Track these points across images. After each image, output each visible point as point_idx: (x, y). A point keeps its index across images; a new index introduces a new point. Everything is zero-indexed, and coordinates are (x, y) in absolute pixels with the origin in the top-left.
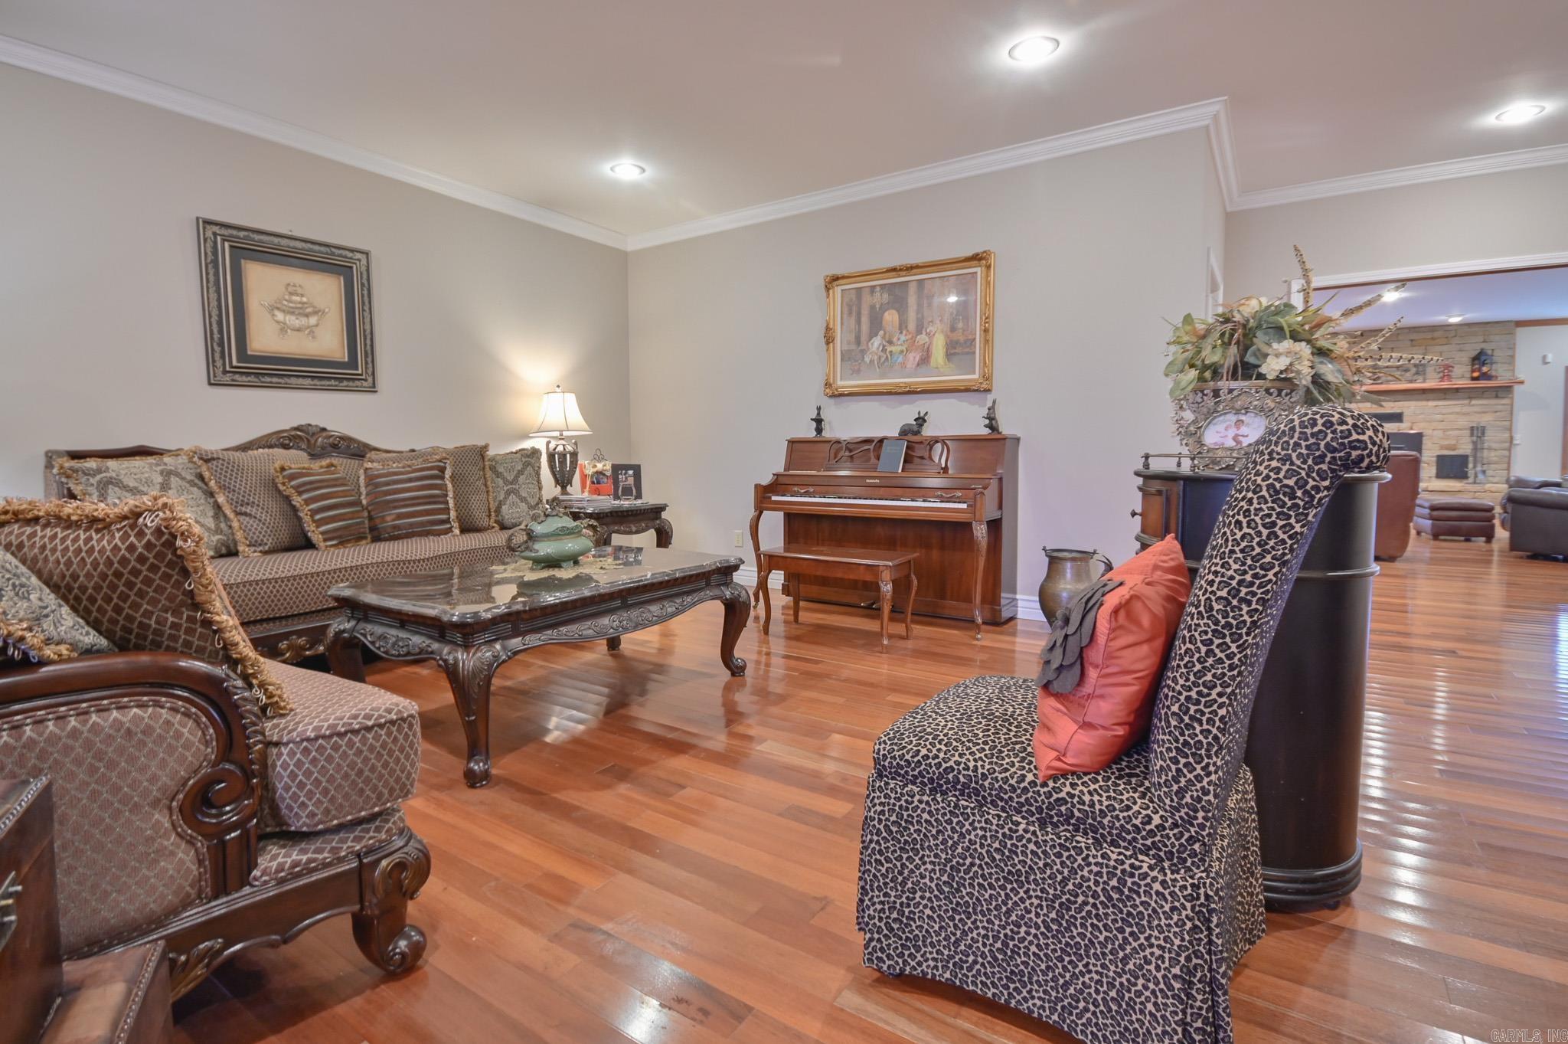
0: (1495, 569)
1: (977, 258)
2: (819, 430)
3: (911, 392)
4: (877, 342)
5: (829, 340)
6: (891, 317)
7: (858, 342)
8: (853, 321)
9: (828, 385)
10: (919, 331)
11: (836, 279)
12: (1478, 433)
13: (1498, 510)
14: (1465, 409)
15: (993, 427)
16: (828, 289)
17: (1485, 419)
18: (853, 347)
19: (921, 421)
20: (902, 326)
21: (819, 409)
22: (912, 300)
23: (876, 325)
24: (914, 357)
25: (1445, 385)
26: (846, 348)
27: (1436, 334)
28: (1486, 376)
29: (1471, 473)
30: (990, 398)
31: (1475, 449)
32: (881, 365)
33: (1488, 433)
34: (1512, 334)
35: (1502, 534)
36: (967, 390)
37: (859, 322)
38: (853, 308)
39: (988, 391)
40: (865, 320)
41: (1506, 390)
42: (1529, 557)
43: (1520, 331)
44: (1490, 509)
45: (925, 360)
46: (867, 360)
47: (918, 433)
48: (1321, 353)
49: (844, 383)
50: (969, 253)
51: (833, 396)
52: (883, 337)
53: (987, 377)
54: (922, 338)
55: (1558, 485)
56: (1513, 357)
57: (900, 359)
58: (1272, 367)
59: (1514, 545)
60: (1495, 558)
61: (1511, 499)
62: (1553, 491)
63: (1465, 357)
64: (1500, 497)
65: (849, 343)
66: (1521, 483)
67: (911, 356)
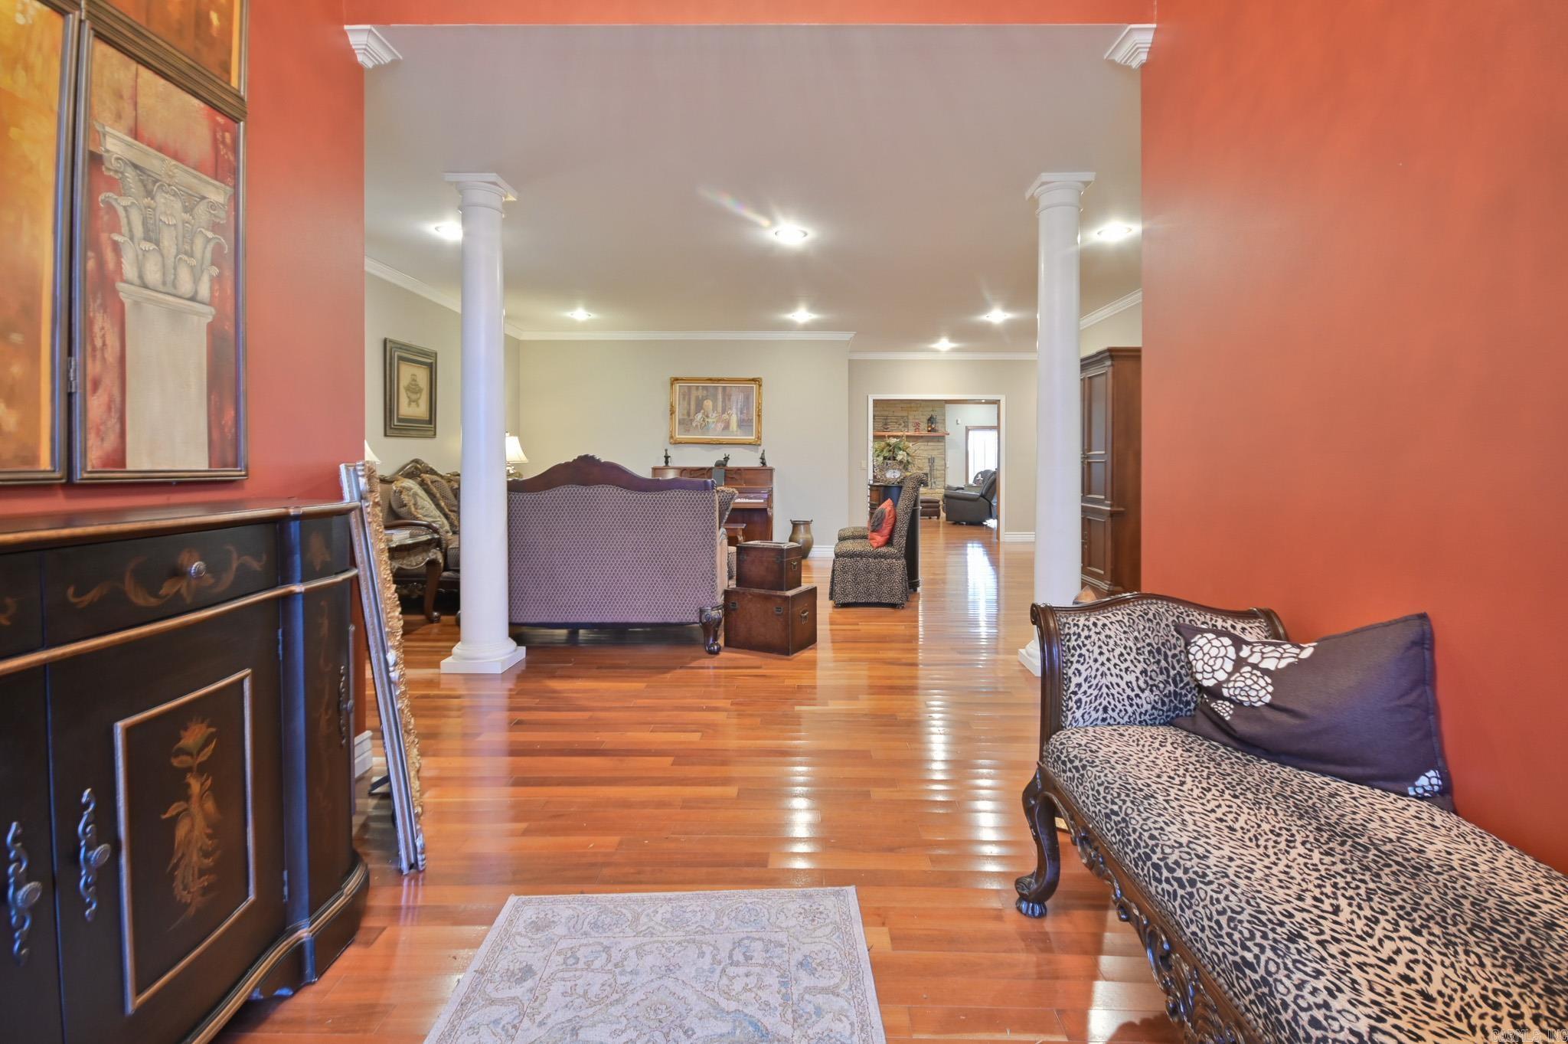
0: (941, 529)
1: (754, 380)
2: (667, 462)
3: (720, 444)
4: (700, 416)
5: (672, 412)
6: (708, 404)
7: (689, 414)
8: (686, 403)
9: (671, 437)
10: (723, 413)
11: (677, 379)
12: (932, 461)
13: (941, 503)
14: (926, 448)
15: (764, 464)
16: (672, 384)
17: (934, 453)
18: (686, 417)
19: (727, 459)
20: (715, 408)
21: (666, 450)
22: (720, 396)
23: (699, 407)
24: (721, 426)
25: (917, 434)
26: (681, 417)
27: (913, 405)
28: (933, 430)
29: (929, 483)
30: (760, 450)
31: (930, 470)
32: (702, 428)
33: (936, 461)
34: (944, 407)
35: (943, 515)
36: (750, 444)
37: (689, 404)
38: (686, 395)
39: (760, 445)
40: (693, 403)
41: (943, 437)
42: (954, 524)
43: (947, 405)
44: (938, 502)
45: (727, 427)
46: (694, 425)
47: (725, 465)
48: (908, 454)
49: (678, 436)
50: (752, 377)
51: (675, 443)
52: (704, 413)
53: (759, 438)
54: (725, 416)
55: (962, 489)
56: (944, 420)
57: (713, 426)
58: (899, 458)
59: (948, 519)
60: (941, 525)
61: (946, 496)
62: (960, 491)
63: (925, 419)
64: (941, 495)
65: (683, 415)
66: (949, 488)
67: (719, 425)
